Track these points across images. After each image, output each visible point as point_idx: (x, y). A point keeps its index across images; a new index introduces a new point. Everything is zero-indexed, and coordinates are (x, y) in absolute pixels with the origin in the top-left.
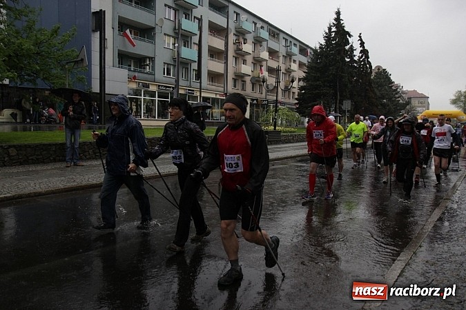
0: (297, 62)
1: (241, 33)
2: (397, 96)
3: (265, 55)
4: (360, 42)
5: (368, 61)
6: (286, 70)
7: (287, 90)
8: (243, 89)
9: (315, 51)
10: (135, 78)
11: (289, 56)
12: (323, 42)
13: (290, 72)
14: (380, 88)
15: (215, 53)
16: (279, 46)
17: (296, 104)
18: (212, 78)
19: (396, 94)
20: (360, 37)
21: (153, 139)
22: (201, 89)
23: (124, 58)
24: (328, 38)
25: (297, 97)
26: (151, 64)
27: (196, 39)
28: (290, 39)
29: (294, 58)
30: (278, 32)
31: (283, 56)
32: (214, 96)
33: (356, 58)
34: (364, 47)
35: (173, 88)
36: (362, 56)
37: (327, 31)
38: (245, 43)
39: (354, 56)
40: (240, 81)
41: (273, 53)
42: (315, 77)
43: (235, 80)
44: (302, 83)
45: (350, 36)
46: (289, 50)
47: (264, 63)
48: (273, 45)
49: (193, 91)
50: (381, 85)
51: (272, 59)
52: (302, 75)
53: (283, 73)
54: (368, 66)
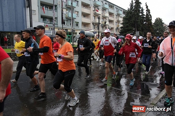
0: (122, 18)
1: (96, 6)
3: (107, 15)
4: (146, 6)
5: (150, 14)
6: (117, 21)
7: (117, 28)
8: (98, 29)
10: (47, 26)
11: (118, 15)
13: (119, 22)
14: (157, 26)
16: (114, 11)
18: (85, 25)
24: (131, 5)
28: (119, 8)
29: (120, 16)
30: (113, 5)
31: (116, 15)
34: (148, 8)
36: (147, 13)
37: (131, 3)
41: (111, 14)
42: (126, 22)
44: (122, 26)
45: (141, 4)
46: (118, 13)
47: (107, 18)
48: (111, 11)
49: (75, 30)
50: (158, 25)
51: (111, 16)
52: (122, 22)
53: (116, 22)
54: (150, 16)
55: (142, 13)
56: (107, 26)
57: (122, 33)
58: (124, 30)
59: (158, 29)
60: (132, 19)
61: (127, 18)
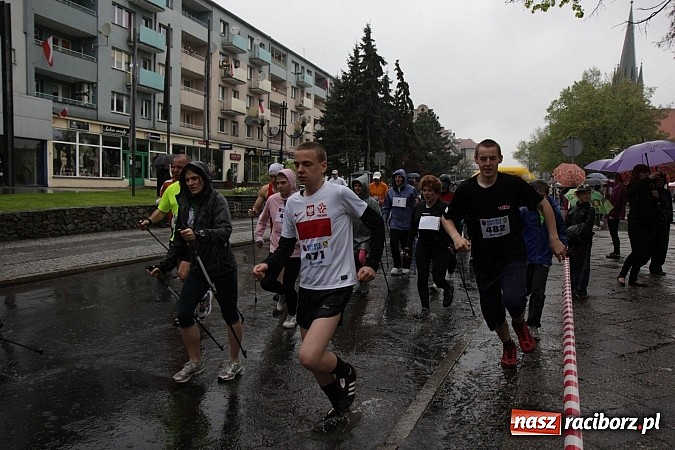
0: (313, 97)
1: (230, 52)
2: (447, 146)
3: (266, 85)
4: (397, 72)
5: (408, 98)
6: (296, 107)
8: (235, 133)
9: (336, 81)
10: (64, 113)
11: (300, 87)
12: (347, 70)
13: (303, 111)
14: (424, 136)
15: (190, 80)
16: (287, 73)
18: (188, 116)
19: (446, 144)
20: (397, 65)
21: (93, 209)
22: (168, 132)
23: (45, 82)
24: (354, 64)
26: (91, 93)
27: (161, 58)
28: (302, 64)
29: (307, 90)
30: (285, 53)
31: (292, 87)
32: (190, 143)
33: (392, 94)
34: (402, 79)
35: (127, 130)
36: (400, 92)
37: (353, 55)
38: (236, 67)
39: (390, 91)
40: (229, 122)
41: (277, 83)
43: (222, 121)
45: (384, 63)
46: (301, 79)
47: (265, 97)
48: (278, 70)
49: (158, 135)
50: (426, 132)
51: (276, 91)
52: (319, 115)
53: (292, 112)
54: (408, 105)
55: (386, 91)
61: (340, 104)
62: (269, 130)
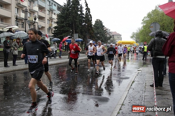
0: (56, 15)
2: (106, 33)
3: (36, 9)
5: (89, 14)
6: (50, 18)
7: (50, 28)
8: (23, 27)
11: (51, 11)
13: (52, 20)
16: (45, 5)
17: (53, 36)
18: (2, 19)
19: (106, 32)
20: (85, 1)
25: (53, 32)
28: (52, 2)
29: (54, 12)
31: (48, 10)
34: (87, 7)
41: (41, 8)
42: (61, 21)
43: (17, 22)
44: (56, 25)
46: (51, 8)
47: (36, 13)
48: (42, 4)
50: (98, 28)
51: (41, 11)
52: (56, 20)
53: (48, 20)
54: (90, 16)
55: (81, 11)
56: (36, 24)
57: (55, 35)
58: (60, 30)
59: (98, 33)
60: (69, 18)
61: (63, 15)
62: (38, 26)
